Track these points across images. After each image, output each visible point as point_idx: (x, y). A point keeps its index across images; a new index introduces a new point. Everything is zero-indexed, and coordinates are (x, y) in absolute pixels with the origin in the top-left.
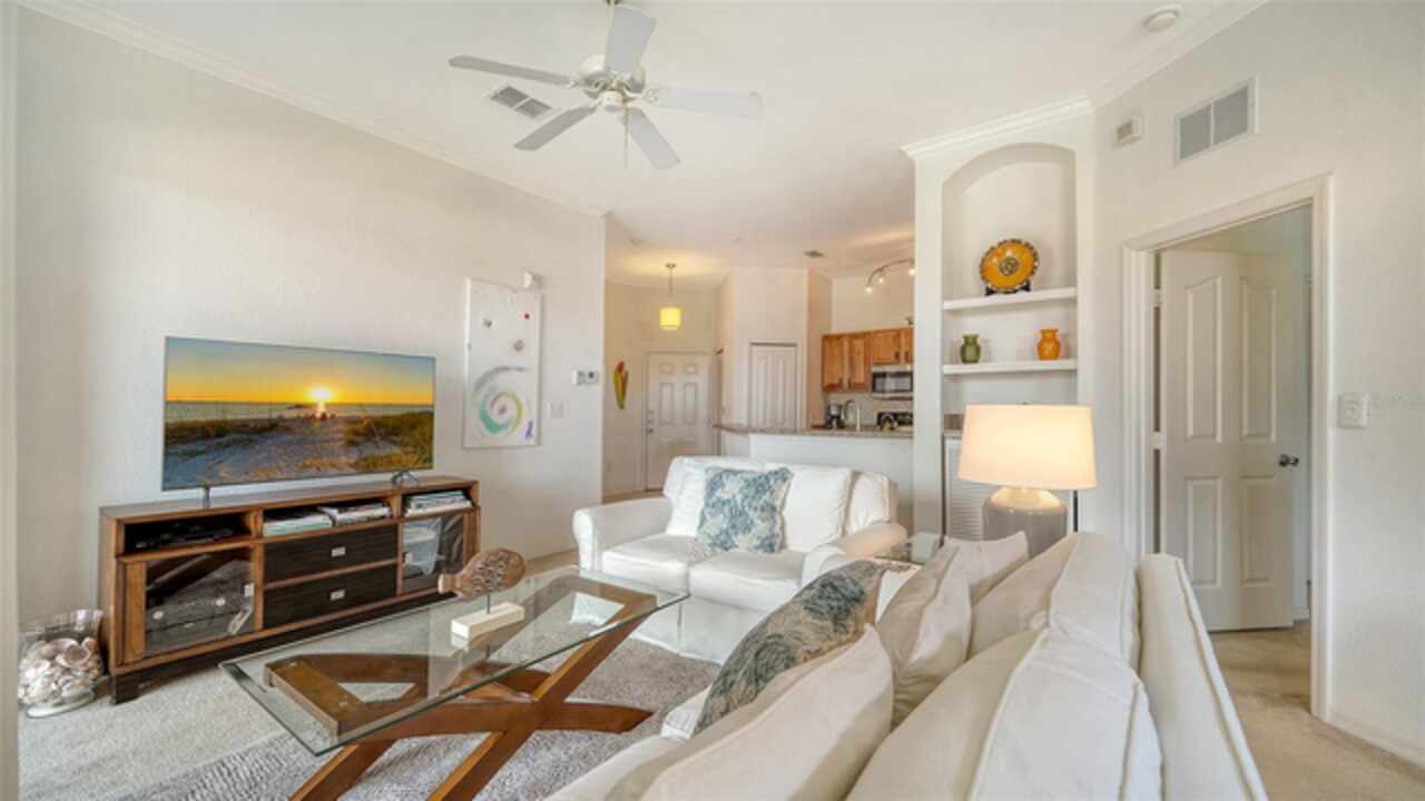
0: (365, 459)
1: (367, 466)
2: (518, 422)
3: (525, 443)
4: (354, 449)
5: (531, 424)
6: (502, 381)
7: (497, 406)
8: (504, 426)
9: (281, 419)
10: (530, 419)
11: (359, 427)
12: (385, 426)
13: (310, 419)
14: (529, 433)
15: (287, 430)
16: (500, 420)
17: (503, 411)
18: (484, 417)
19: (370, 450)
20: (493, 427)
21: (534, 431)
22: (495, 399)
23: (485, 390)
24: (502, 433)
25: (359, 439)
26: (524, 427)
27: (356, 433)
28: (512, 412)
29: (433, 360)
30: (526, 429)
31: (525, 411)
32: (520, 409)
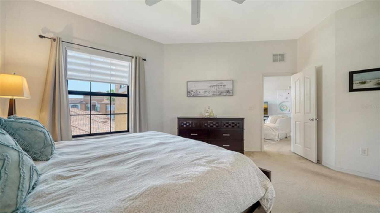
2: (287, 110)
3: (288, 113)
6: (284, 104)
7: (283, 107)
8: (284, 110)
16: (284, 109)
17: (284, 108)
18: (281, 109)
20: (282, 110)
23: (280, 105)
26: (288, 110)
28: (286, 108)
29: (267, 102)
31: (288, 108)
32: (287, 107)
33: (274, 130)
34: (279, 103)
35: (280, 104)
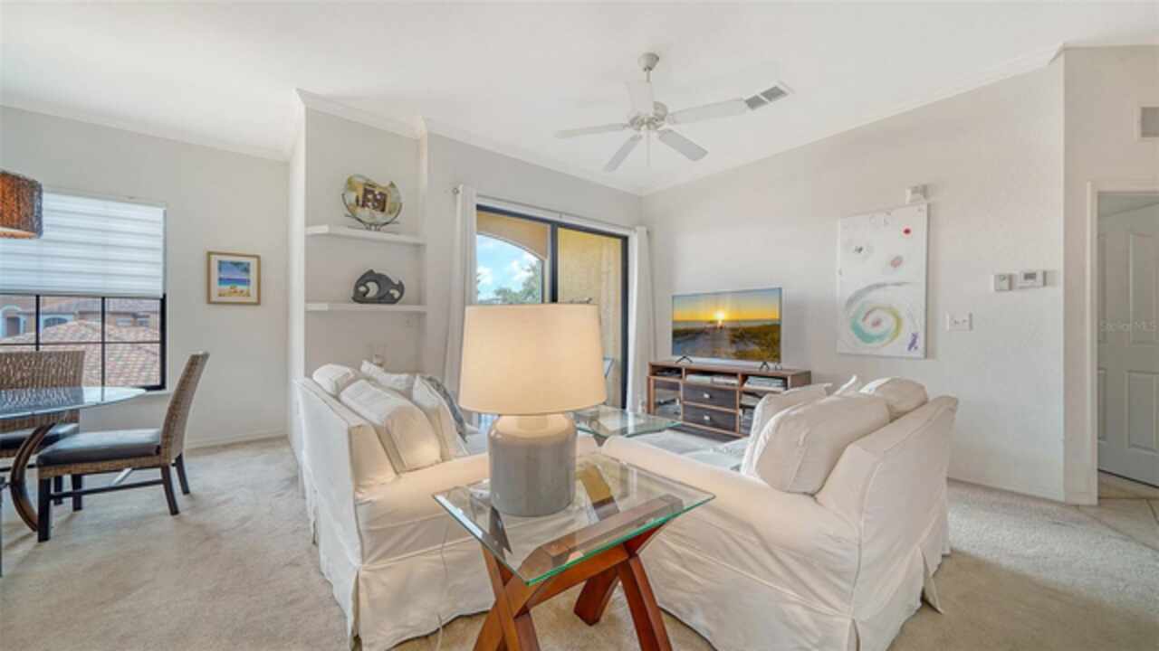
0: (740, 352)
1: (742, 355)
2: (897, 333)
3: (906, 353)
4: (734, 346)
5: (915, 337)
6: (878, 297)
7: (871, 318)
8: (880, 337)
9: (706, 328)
10: (913, 331)
11: (738, 334)
12: (749, 333)
13: (715, 328)
14: (912, 345)
15: (707, 333)
16: (875, 331)
17: (877, 323)
18: (856, 330)
19: (742, 347)
20: (867, 338)
21: (920, 343)
22: (868, 314)
23: (856, 307)
24: (876, 344)
25: (737, 340)
26: (905, 336)
27: (735, 336)
28: (888, 323)
30: (910, 341)
31: (907, 323)
32: (899, 321)
33: (804, 574)
34: (850, 292)
35: (851, 302)
